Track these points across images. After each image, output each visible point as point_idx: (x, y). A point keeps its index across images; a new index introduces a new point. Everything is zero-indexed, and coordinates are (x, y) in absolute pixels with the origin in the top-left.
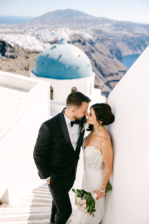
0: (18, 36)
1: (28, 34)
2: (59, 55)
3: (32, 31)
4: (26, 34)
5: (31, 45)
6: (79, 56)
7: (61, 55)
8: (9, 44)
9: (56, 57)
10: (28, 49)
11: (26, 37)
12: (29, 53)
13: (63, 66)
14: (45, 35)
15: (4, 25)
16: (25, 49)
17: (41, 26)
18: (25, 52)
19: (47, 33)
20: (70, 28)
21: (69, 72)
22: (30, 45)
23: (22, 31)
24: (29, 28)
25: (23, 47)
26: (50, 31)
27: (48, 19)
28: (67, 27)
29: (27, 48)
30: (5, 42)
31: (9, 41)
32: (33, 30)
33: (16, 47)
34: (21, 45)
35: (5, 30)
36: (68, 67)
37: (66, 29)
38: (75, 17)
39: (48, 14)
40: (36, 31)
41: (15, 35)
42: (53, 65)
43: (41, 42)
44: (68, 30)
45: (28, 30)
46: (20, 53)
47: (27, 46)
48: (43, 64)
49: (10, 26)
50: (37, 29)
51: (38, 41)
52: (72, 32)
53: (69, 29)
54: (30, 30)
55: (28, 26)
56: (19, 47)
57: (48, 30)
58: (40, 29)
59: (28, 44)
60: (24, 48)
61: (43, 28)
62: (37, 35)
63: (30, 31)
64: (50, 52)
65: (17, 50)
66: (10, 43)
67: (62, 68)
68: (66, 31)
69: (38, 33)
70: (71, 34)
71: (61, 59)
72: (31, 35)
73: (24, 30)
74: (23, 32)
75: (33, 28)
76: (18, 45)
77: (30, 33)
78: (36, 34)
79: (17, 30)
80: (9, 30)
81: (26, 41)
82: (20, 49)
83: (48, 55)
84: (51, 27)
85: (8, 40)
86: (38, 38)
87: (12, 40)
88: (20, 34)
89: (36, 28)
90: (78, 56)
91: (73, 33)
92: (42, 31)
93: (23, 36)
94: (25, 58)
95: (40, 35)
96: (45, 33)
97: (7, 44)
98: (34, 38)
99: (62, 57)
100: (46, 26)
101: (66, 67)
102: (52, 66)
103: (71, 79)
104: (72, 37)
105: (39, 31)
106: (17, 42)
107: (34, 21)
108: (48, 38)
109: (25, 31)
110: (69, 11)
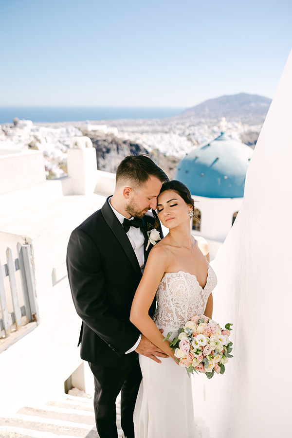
0: (159, 137)
1: (174, 133)
2: (214, 159)
3: (181, 129)
4: (172, 134)
5: (179, 149)
6: (249, 160)
7: (217, 159)
8: (145, 149)
9: (209, 162)
10: (174, 156)
11: (171, 137)
12: (174, 162)
13: (221, 175)
14: (201, 134)
15: (141, 121)
16: (169, 156)
17: (196, 121)
18: (169, 160)
19: (205, 130)
20: (243, 123)
21: (230, 185)
22: (176, 150)
23: (166, 128)
24: (177, 124)
25: (165, 153)
26: (209, 127)
27: (207, 110)
28: (238, 122)
29: (172, 154)
30: (139, 145)
31: (146, 144)
32: (183, 127)
33: (155, 153)
34: (162, 149)
35: (140, 129)
36: (228, 178)
37: (236, 124)
38: (253, 105)
39: (208, 103)
40: (188, 128)
41: (155, 135)
42: (203, 174)
43: (194, 145)
44: (239, 126)
45: (175, 127)
46: (161, 161)
47: (173, 152)
48: (187, 172)
49: (149, 122)
50: (190, 126)
51: (189, 143)
52: (246, 128)
53: (240, 123)
54: (179, 127)
55: (176, 122)
56: (159, 153)
57: (206, 127)
58: (194, 126)
59: (174, 148)
60: (168, 154)
61: (199, 124)
62: (189, 135)
63: (178, 129)
64: (200, 154)
65: (157, 158)
66: (146, 147)
67: (219, 180)
68: (236, 127)
69: (191, 132)
70: (244, 132)
71: (217, 165)
72: (179, 135)
73: (169, 127)
74: (168, 131)
75: (182, 124)
76: (158, 150)
77: (178, 132)
78: (187, 132)
79: (159, 128)
80: (146, 128)
81: (170, 143)
82: (162, 156)
83: (197, 158)
84: (211, 122)
85: (144, 142)
86: (189, 140)
87: (150, 143)
88: (163, 134)
89: (187, 125)
90: (247, 160)
91: (246, 131)
92: (196, 128)
93: (166, 136)
94: (168, 170)
95: (194, 134)
96: (202, 131)
97: (141, 148)
98: (184, 139)
99: (219, 161)
100: (203, 120)
101: (226, 177)
102: (202, 176)
103: (232, 197)
104: (245, 136)
105: (192, 128)
106: (158, 146)
107: (185, 114)
108: (205, 138)
109: (170, 129)
110: (243, 96)
